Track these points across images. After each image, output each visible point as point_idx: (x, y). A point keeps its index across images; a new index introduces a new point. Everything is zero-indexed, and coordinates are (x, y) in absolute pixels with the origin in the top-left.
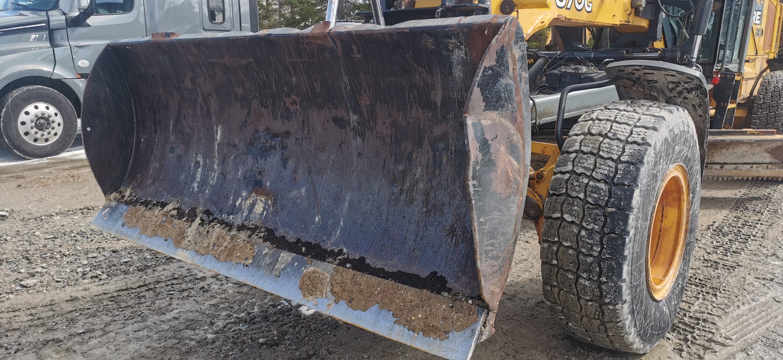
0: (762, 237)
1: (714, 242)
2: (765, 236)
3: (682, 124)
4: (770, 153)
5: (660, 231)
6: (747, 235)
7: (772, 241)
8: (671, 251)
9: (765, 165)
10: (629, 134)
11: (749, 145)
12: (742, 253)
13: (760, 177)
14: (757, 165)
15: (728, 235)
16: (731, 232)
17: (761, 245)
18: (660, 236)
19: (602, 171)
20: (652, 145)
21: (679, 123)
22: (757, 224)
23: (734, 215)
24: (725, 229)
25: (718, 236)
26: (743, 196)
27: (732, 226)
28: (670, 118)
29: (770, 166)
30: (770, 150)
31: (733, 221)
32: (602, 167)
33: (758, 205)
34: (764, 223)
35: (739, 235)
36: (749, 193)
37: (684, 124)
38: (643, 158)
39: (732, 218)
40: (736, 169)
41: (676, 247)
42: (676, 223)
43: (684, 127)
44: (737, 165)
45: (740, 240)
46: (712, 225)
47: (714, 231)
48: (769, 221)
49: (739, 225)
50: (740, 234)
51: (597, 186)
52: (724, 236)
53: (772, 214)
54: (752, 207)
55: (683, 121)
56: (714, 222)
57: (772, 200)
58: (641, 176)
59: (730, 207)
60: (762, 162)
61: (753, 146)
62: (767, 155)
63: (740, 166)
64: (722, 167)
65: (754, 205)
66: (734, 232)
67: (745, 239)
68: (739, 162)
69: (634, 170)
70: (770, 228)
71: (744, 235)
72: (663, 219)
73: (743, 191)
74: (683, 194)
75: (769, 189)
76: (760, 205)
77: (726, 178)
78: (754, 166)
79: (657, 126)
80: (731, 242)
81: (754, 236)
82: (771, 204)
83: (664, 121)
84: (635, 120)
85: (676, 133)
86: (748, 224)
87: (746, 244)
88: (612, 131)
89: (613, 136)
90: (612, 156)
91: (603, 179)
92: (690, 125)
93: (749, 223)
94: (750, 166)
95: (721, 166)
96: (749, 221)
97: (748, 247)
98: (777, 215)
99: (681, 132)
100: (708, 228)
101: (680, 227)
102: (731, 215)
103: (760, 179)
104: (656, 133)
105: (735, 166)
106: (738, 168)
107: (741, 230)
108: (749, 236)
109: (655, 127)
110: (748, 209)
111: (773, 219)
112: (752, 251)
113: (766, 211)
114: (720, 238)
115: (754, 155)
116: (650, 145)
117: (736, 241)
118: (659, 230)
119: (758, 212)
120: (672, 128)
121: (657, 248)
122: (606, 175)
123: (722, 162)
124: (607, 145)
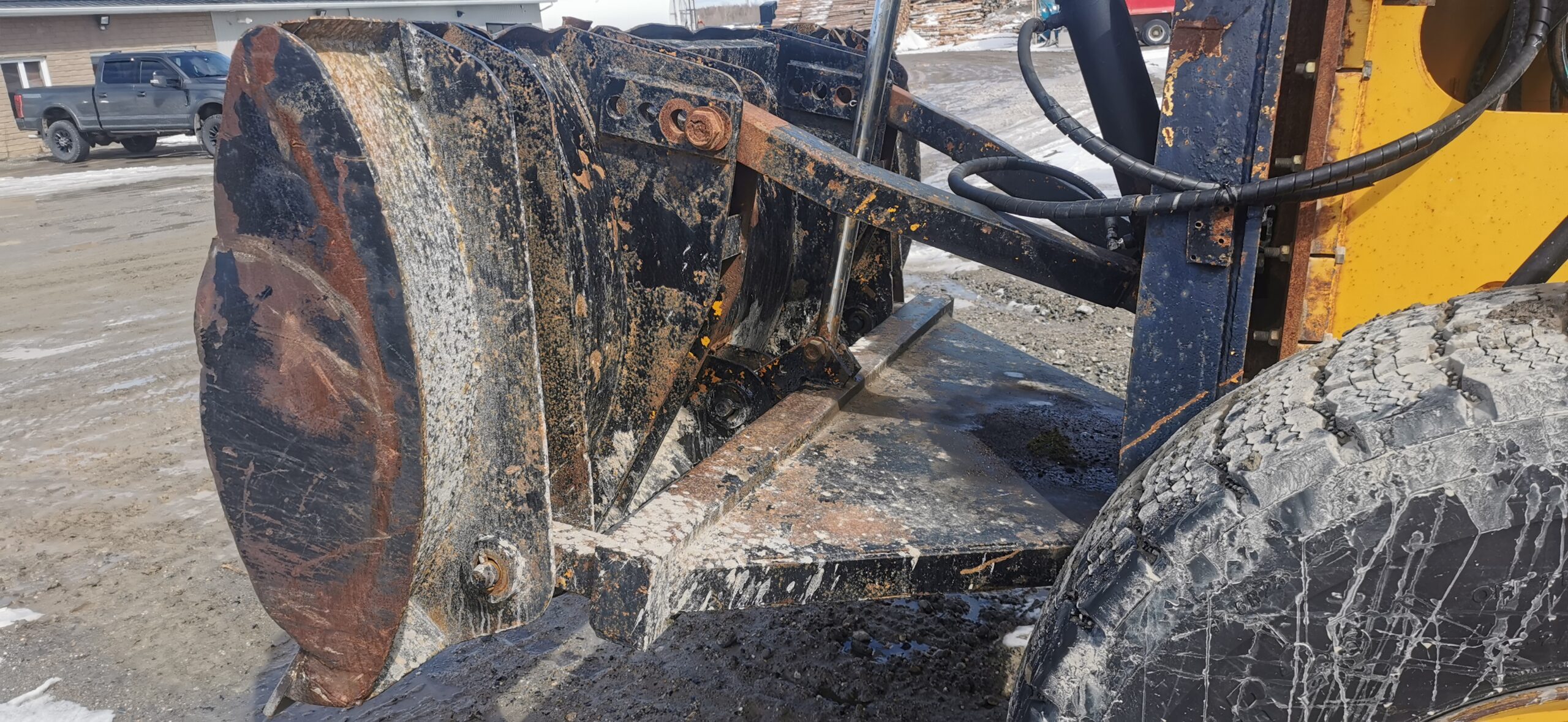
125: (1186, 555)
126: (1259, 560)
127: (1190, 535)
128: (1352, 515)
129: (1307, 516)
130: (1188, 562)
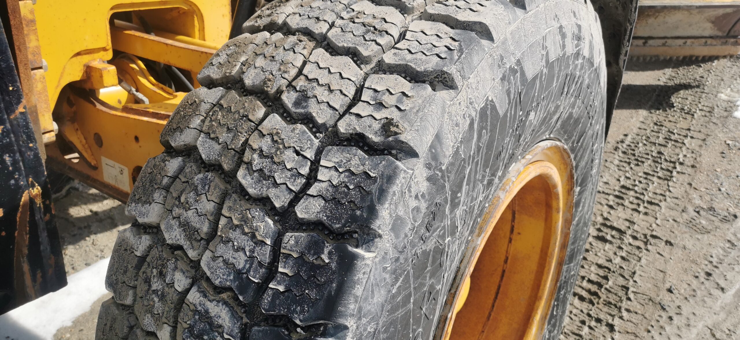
0: (693, 166)
1: (622, 179)
2: (698, 163)
3: (559, 37)
4: (713, 22)
5: (506, 261)
6: (671, 162)
7: (708, 175)
8: (523, 310)
9: (704, 40)
10: (347, 101)
11: (686, 12)
12: (662, 204)
13: (694, 56)
14: (693, 40)
15: (643, 162)
16: (648, 154)
17: (690, 184)
18: (504, 271)
19: (229, 254)
20: (422, 149)
21: (544, 38)
22: (686, 136)
23: (655, 119)
24: (641, 149)
25: (629, 163)
26: (669, 81)
27: (651, 143)
28: (513, 27)
29: (709, 41)
30: (713, 19)
31: (653, 131)
32: (232, 235)
33: (687, 99)
34: (695, 135)
35: (659, 160)
36: (677, 76)
37: (564, 36)
38: (372, 212)
39: (652, 125)
40: (664, 45)
41: (534, 303)
42: (538, 250)
43: (564, 46)
44: (665, 40)
45: (660, 174)
46: (622, 142)
47: (624, 153)
48: (702, 130)
49: (661, 140)
50: (660, 158)
51: (207, 312)
52: (637, 165)
53: (706, 116)
54: (679, 103)
55: (561, 27)
56: (626, 135)
57: (706, 88)
58: (358, 290)
59: (650, 103)
60: (699, 35)
61: (691, 14)
62: (709, 25)
63: (669, 41)
64: (645, 44)
65: (682, 98)
66: (652, 156)
67: (668, 170)
68: (669, 35)
69: (333, 265)
70: (704, 146)
71: (666, 160)
72: (514, 237)
73: (668, 73)
74: (558, 199)
75: (701, 69)
76: (689, 98)
77: (648, 58)
78: (689, 41)
79: (452, 70)
80: (646, 178)
81: (681, 164)
82: (704, 95)
83: (485, 42)
84: (383, 40)
85: (530, 75)
86: (673, 137)
87: (670, 183)
88: (300, 83)
89: (297, 104)
90: (272, 193)
91: (230, 289)
92: (585, 33)
93: (674, 134)
94: (683, 41)
95: (644, 41)
96: (675, 131)
97: (671, 189)
98: (713, 118)
99: (549, 65)
100: (616, 149)
101: (545, 260)
102: (650, 119)
103: (694, 58)
104: (444, 94)
105: (663, 41)
106: (667, 44)
107: (662, 149)
108: (674, 163)
109: (444, 73)
110: (674, 107)
111: (708, 126)
112: (677, 198)
113: (698, 111)
114: (631, 168)
115: (690, 26)
116: (412, 154)
117: (653, 176)
118: (503, 258)
119: (688, 113)
120: (519, 62)
121: (496, 298)
122: (239, 273)
123: (646, 35)
124: (265, 144)
125: (388, 222)
126: (427, 197)
127: (387, 205)
128: (460, 137)
129: (442, 149)
130: (390, 227)
